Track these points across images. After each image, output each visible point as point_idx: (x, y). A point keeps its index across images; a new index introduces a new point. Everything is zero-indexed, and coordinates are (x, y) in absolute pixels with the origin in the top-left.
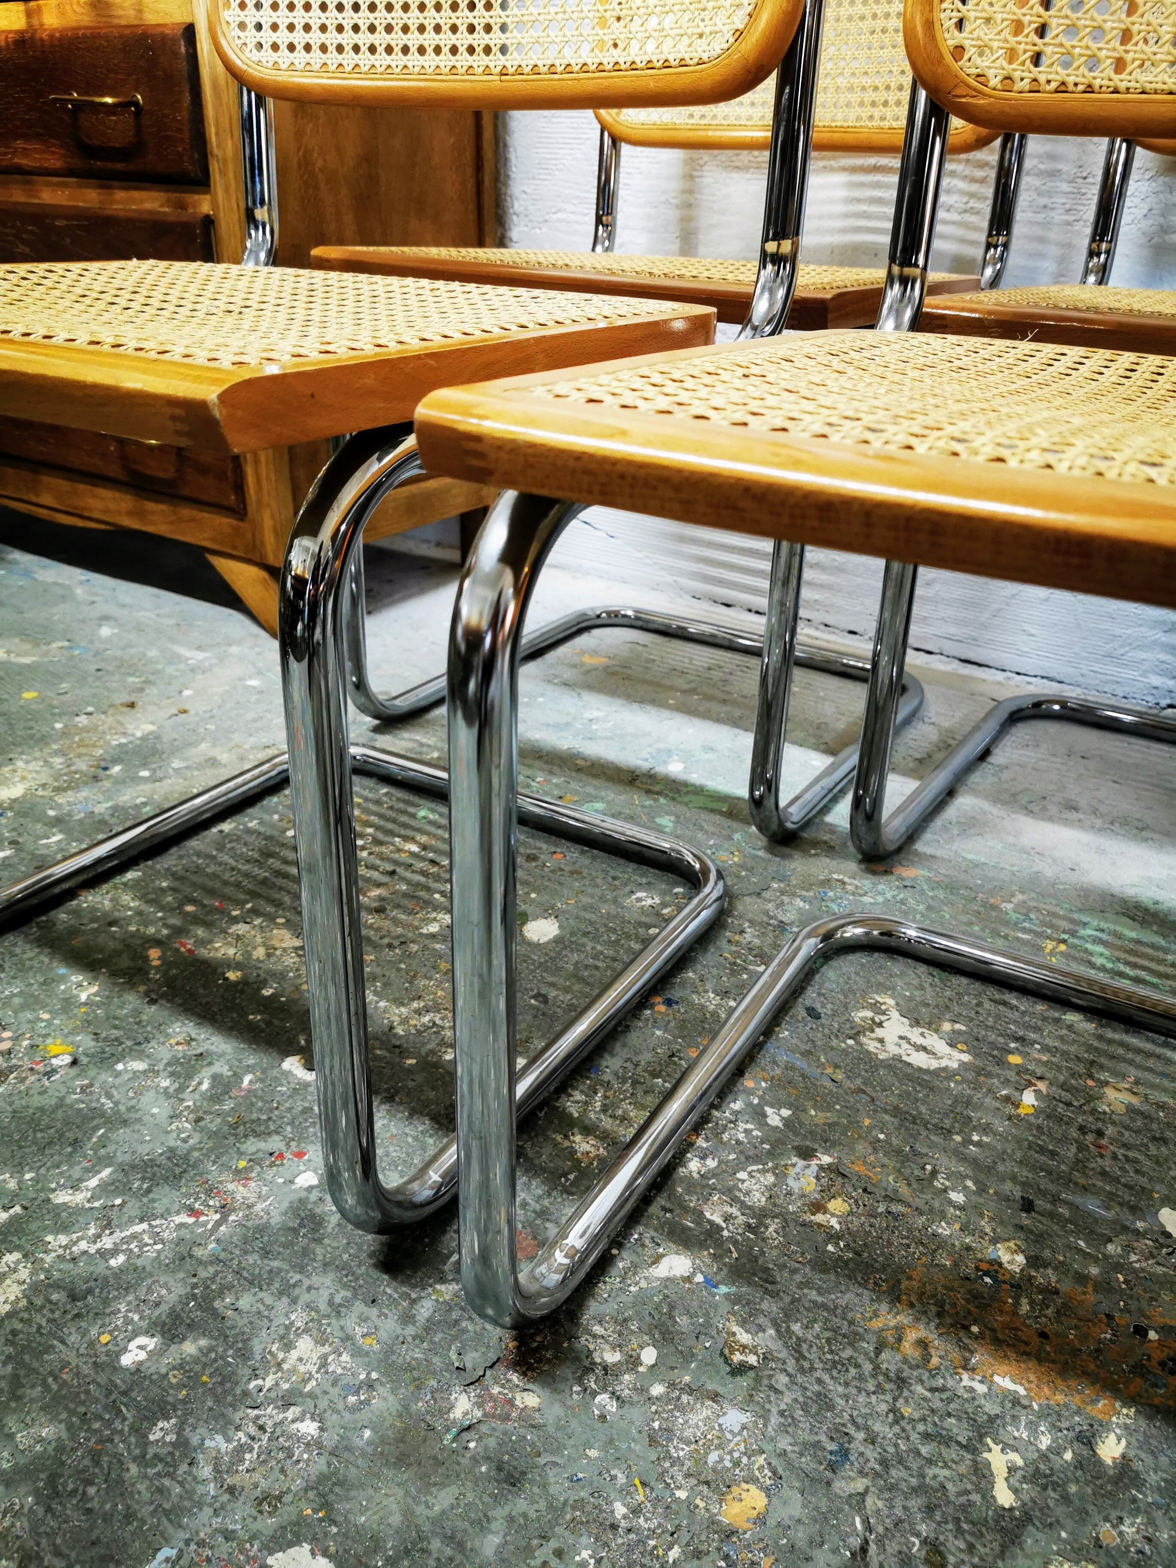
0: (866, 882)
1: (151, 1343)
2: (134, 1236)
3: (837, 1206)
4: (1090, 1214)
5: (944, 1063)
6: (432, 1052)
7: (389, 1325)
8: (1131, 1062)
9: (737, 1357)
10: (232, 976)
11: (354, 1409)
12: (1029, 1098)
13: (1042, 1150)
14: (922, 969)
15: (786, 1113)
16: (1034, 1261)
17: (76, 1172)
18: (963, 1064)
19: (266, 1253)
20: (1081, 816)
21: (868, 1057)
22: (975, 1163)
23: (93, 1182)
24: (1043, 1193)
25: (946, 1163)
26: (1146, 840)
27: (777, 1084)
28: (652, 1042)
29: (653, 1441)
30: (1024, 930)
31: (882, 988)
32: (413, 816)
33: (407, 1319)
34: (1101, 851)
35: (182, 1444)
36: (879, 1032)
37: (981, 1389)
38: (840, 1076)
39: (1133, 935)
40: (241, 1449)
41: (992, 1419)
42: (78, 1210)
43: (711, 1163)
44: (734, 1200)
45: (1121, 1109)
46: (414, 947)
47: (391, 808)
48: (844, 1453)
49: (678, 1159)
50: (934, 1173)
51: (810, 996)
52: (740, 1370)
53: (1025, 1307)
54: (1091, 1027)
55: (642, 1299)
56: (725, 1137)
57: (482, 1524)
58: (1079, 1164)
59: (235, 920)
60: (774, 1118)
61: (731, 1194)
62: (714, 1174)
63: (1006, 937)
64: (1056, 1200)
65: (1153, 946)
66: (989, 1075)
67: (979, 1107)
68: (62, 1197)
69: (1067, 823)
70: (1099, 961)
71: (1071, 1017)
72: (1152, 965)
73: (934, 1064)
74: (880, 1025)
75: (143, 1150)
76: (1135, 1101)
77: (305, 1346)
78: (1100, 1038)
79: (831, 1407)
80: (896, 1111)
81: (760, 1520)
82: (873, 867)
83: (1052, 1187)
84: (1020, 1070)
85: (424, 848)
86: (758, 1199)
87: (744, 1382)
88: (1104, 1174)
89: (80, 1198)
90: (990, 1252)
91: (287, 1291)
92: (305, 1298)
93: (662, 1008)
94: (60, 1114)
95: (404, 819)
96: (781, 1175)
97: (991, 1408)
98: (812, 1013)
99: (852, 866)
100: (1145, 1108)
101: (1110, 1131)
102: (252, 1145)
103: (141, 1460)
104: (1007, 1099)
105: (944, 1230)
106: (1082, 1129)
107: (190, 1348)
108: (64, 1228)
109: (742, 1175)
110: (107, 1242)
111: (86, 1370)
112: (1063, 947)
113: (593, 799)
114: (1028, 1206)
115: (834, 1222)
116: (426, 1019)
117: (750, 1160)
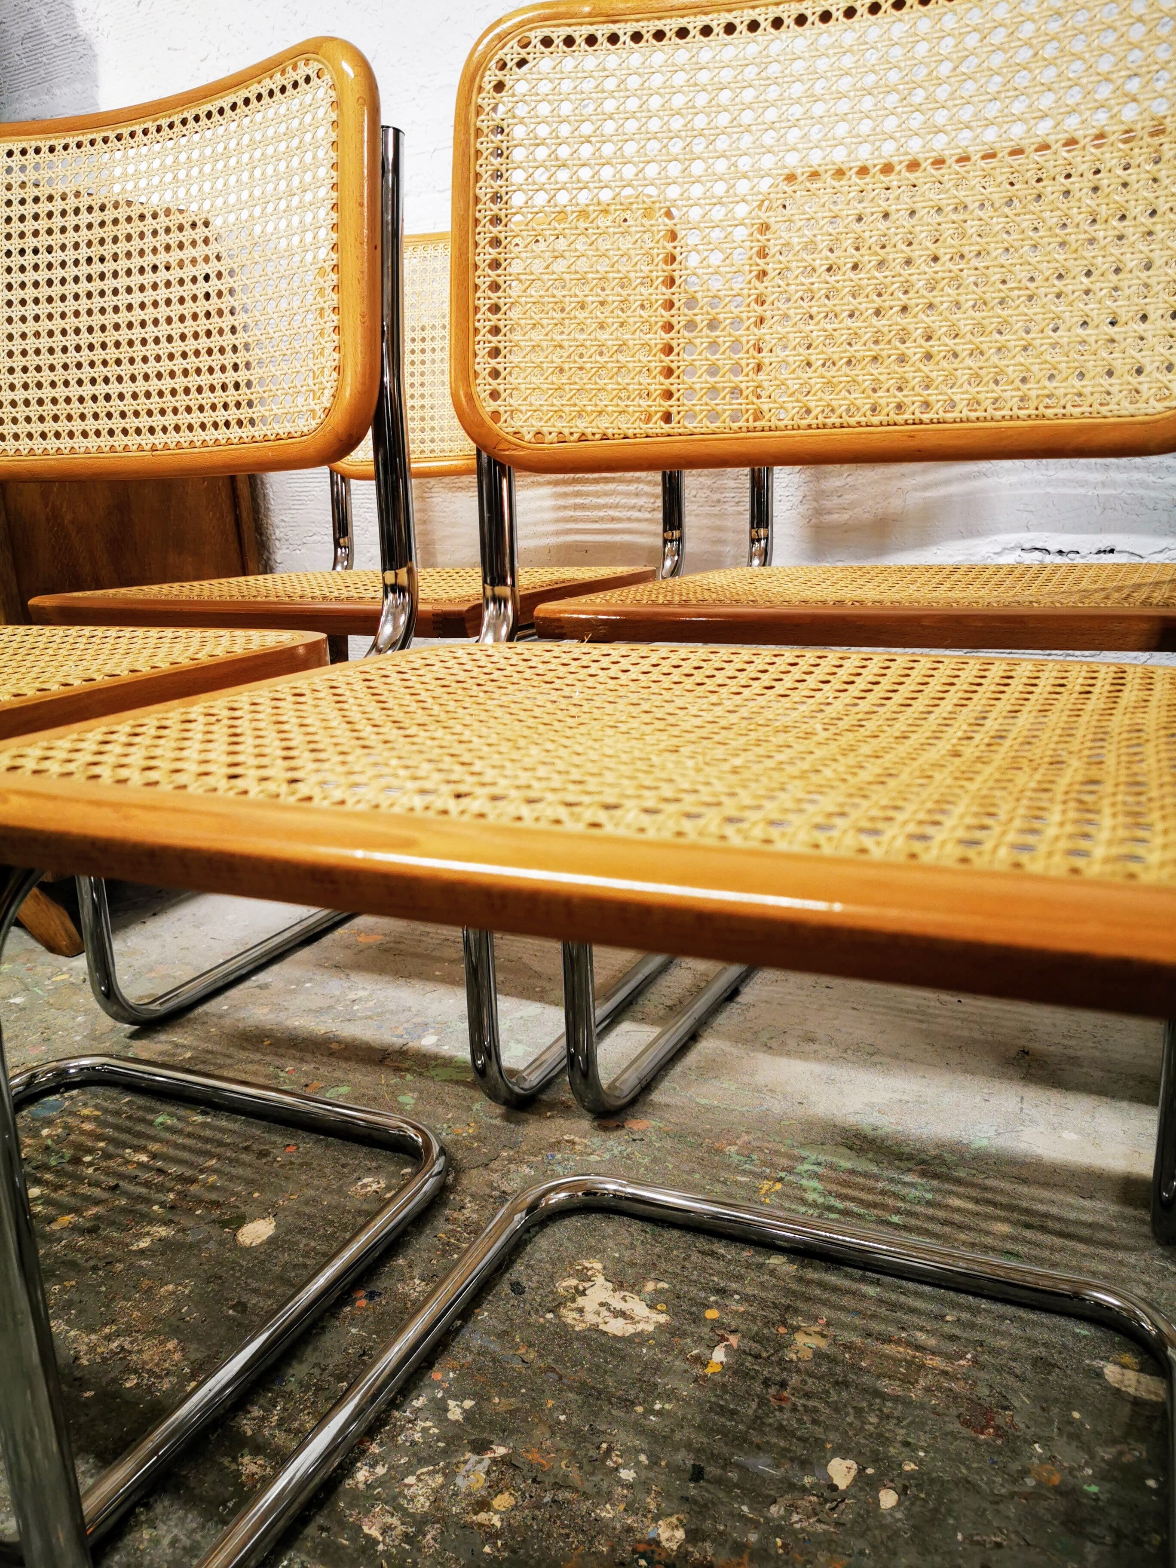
0: (596, 1140)
3: (503, 1501)
4: (758, 1475)
5: (640, 1327)
6: (114, 1381)
8: (825, 1303)
12: (719, 1355)
13: (722, 1411)
14: (636, 1225)
15: (468, 1404)
16: (694, 1536)
18: (659, 1326)
20: (816, 1047)
21: (564, 1333)
22: (652, 1435)
24: (713, 1457)
25: (623, 1438)
26: (875, 1064)
27: (466, 1372)
28: (344, 1342)
30: (744, 1172)
31: (592, 1251)
32: (150, 1123)
34: (831, 1081)
36: (581, 1301)
38: (532, 1355)
39: (848, 1165)
43: (380, 1470)
44: (398, 1508)
45: (808, 1355)
46: (119, 1267)
47: (129, 1118)
49: (346, 1469)
50: (609, 1450)
51: (519, 1271)
54: (792, 1269)
56: (401, 1439)
58: (757, 1422)
60: (455, 1413)
61: (395, 1504)
62: (381, 1482)
63: (724, 1183)
64: (727, 1464)
65: (865, 1175)
66: (684, 1335)
67: (669, 1371)
69: (803, 1056)
70: (811, 1197)
71: (776, 1261)
72: (863, 1196)
73: (630, 1329)
74: (583, 1293)
76: (823, 1344)
78: (800, 1280)
80: (583, 1389)
82: (605, 1123)
83: (725, 1450)
84: (716, 1325)
85: (154, 1156)
86: (422, 1505)
88: (781, 1429)
90: (650, 1532)
93: (363, 1303)
95: (141, 1128)
96: (450, 1475)
98: (517, 1288)
99: (585, 1124)
100: (832, 1351)
101: (794, 1380)
104: (697, 1359)
105: (607, 1513)
106: (766, 1383)
109: (411, 1480)
112: (778, 1186)
113: (339, 1082)
114: (697, 1474)
115: (496, 1521)
116: (114, 1345)
117: (422, 1461)
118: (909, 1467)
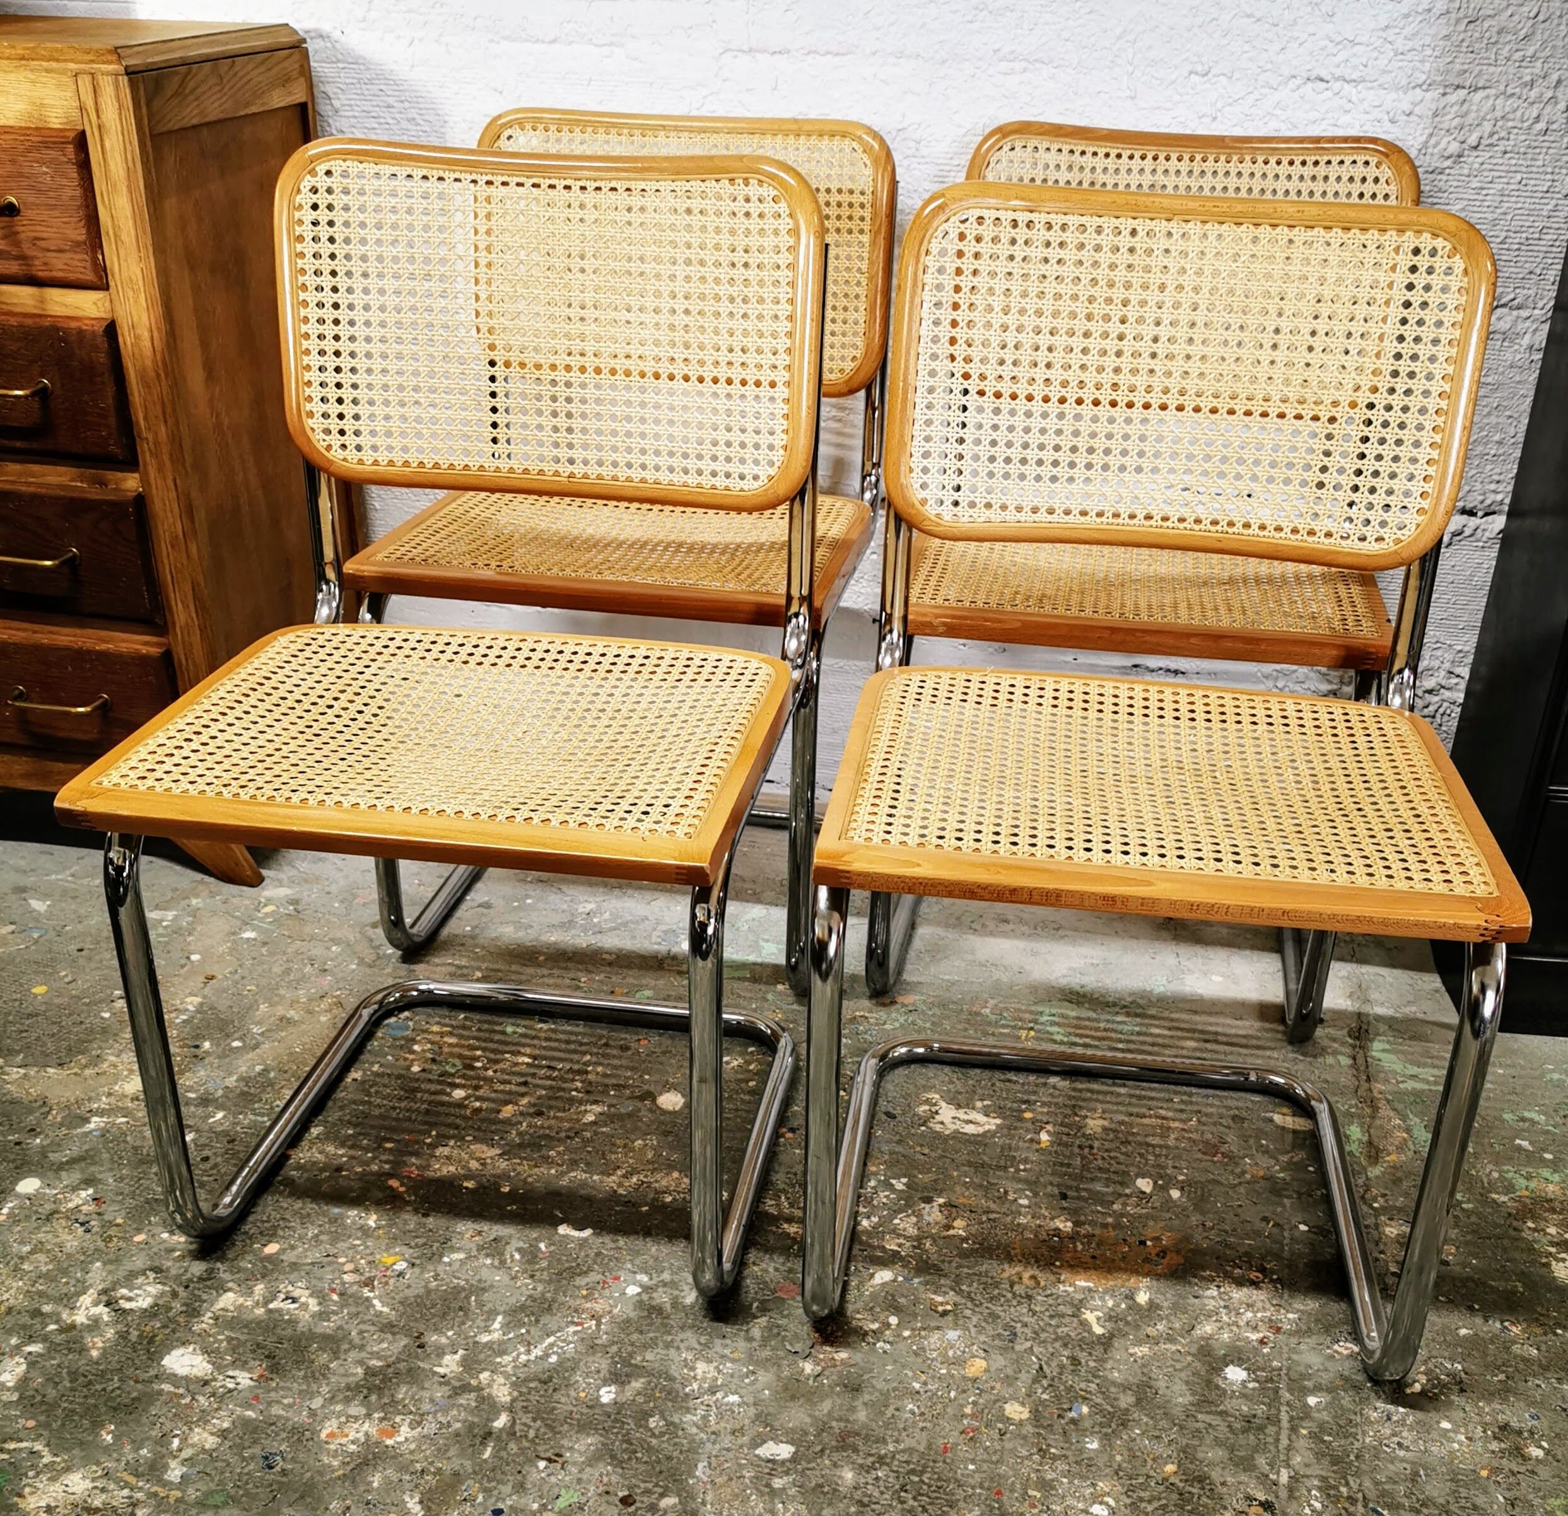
0: (882, 1014)
1: (613, 1388)
2: (552, 1345)
3: (958, 1223)
4: (1098, 1192)
5: (987, 1127)
6: (654, 1199)
7: (742, 1344)
8: (1097, 1100)
9: (940, 1309)
10: (470, 1184)
11: (753, 1383)
12: (1044, 1137)
13: (1062, 1165)
14: (947, 1069)
15: (904, 1180)
16: (1077, 1224)
17: (479, 1322)
18: (998, 1126)
19: (641, 1332)
20: (1011, 926)
21: (938, 1135)
22: (1026, 1181)
23: (497, 1325)
24: (1070, 1188)
25: (1011, 1186)
26: (1062, 937)
27: (890, 1165)
28: (798, 1158)
29: (916, 1354)
30: (1003, 1026)
31: (928, 1088)
32: (504, 1033)
33: (750, 1339)
34: (1035, 954)
35: (669, 1424)
36: (938, 1118)
37: (1071, 1289)
38: (926, 1151)
39: (1074, 1014)
40: (705, 1418)
41: (1081, 1301)
42: (501, 1343)
43: (875, 1219)
44: (899, 1236)
45: (1099, 1130)
46: (587, 1134)
47: (479, 1030)
48: (1015, 1334)
49: (857, 1223)
50: (1006, 1192)
51: (883, 1105)
52: (945, 1313)
53: (1080, 1247)
54: (1067, 1083)
55: (874, 1296)
56: (875, 1203)
57: (853, 1409)
58: (1084, 1167)
59: (432, 1146)
60: (900, 1184)
61: (895, 1232)
62: (879, 1224)
63: (993, 1034)
64: (1078, 1189)
65: (1089, 1019)
66: (1016, 1128)
67: (1017, 1149)
68: (485, 1338)
69: (1005, 935)
70: (1058, 1038)
71: (1053, 1080)
72: (1093, 1033)
73: (981, 1130)
74: (937, 1113)
75: (512, 1301)
76: (1106, 1123)
77: (701, 1367)
78: (1074, 1089)
79: (999, 1317)
80: (970, 1164)
81: (987, 1370)
82: (881, 1000)
83: (1074, 1184)
84: (1034, 1121)
85: (535, 1058)
86: (912, 1231)
87: (950, 1318)
88: (1100, 1169)
89: (496, 1336)
90: (1052, 1225)
91: (668, 1346)
92: (682, 1346)
93: (790, 1135)
94: (433, 1296)
95: (497, 1037)
96: (919, 1216)
97: (1080, 1296)
98: (888, 1114)
99: (866, 1003)
100: (1113, 1126)
101: (1096, 1144)
102: (580, 1281)
103: (653, 1435)
104: (1032, 1140)
105: (1023, 1220)
106: (1080, 1147)
107: (637, 1384)
108: (503, 1353)
109: (896, 1221)
110: (537, 1352)
111: (585, 1411)
112: (1032, 1033)
113: (640, 988)
114: (1064, 1197)
115: (961, 1232)
116: (634, 1180)
117: (897, 1212)
118: (1181, 1178)
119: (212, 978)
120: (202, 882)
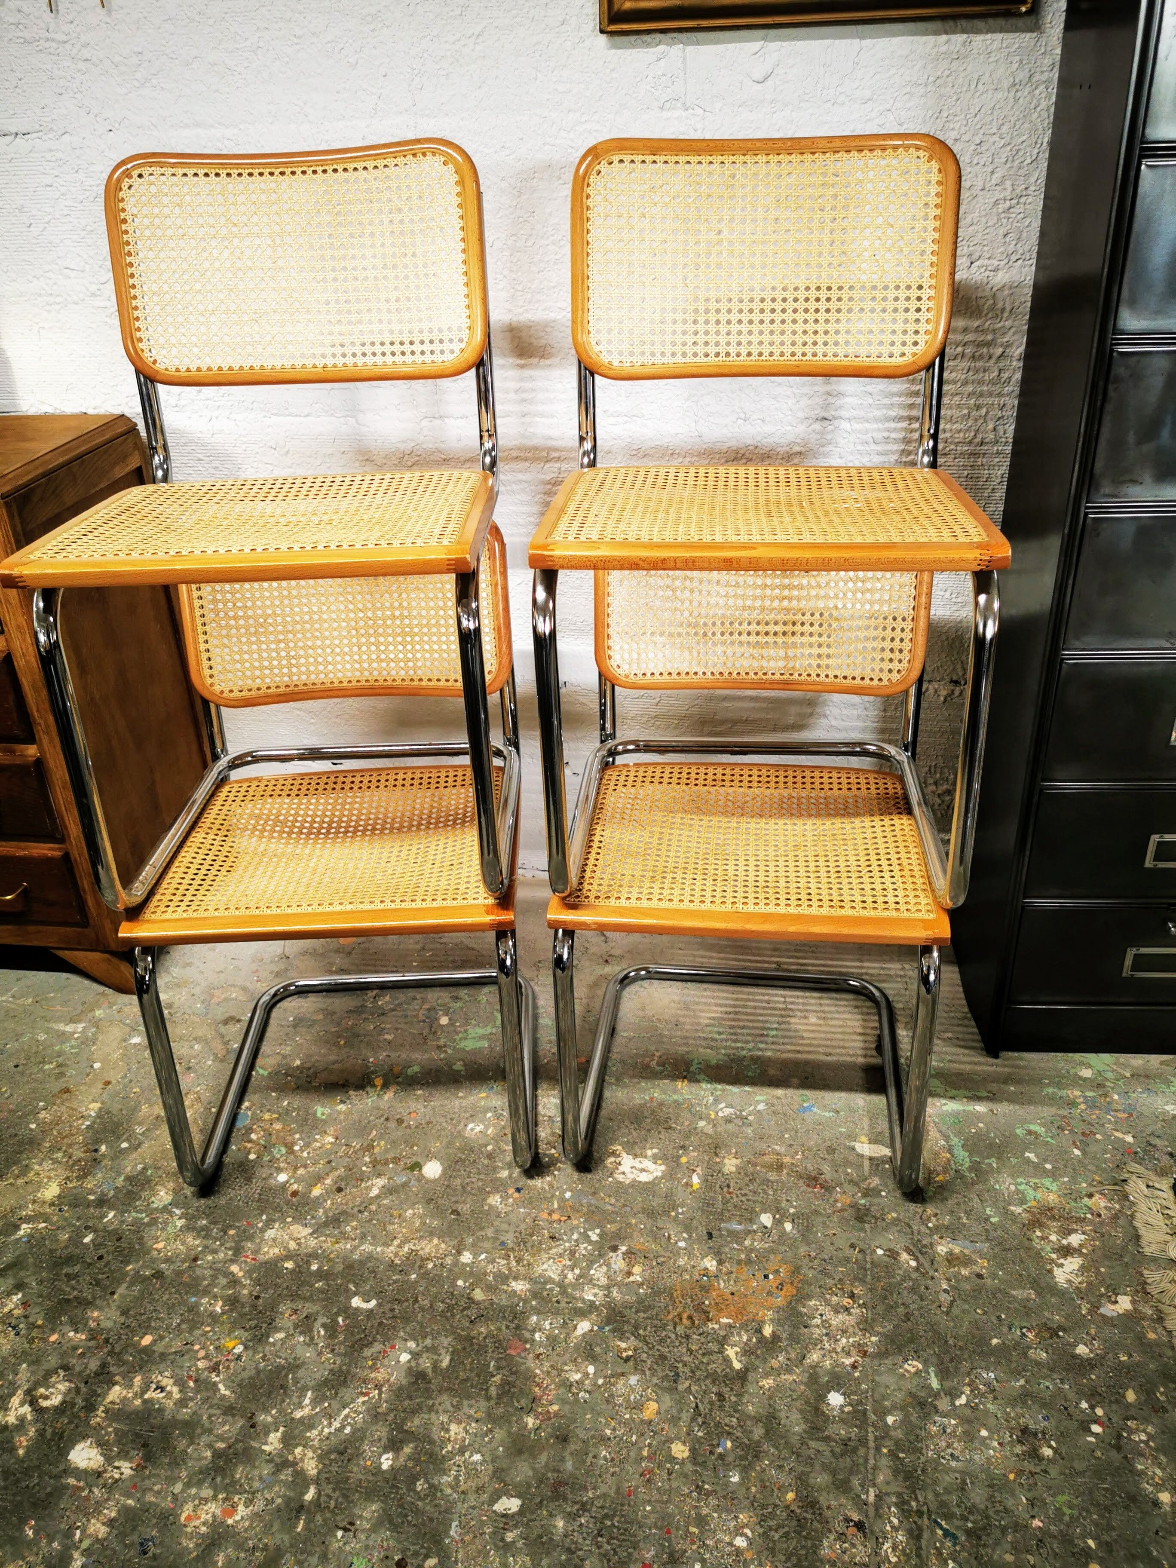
1: (390, 1455)
2: (347, 1416)
3: (637, 1269)
4: (734, 1230)
5: (655, 1175)
6: (420, 1267)
7: (483, 1404)
8: (732, 1141)
9: (624, 1355)
10: (289, 1265)
11: (490, 1442)
12: (695, 1180)
13: (708, 1205)
14: (626, 1121)
15: (598, 1231)
16: (720, 1262)
17: (295, 1400)
18: (663, 1172)
19: (411, 1398)
21: (621, 1186)
22: (683, 1223)
23: (307, 1401)
24: (713, 1227)
25: (673, 1230)
27: (587, 1217)
28: (522, 1218)
29: (608, 1402)
30: (665, 1077)
31: (613, 1141)
32: (314, 1116)
33: (488, 1398)
34: (687, 1006)
35: (431, 1486)
36: (621, 1169)
37: (716, 1326)
38: (613, 1201)
39: (714, 1061)
40: (456, 1478)
41: (724, 1337)
42: (310, 1417)
44: (594, 1285)
45: (733, 1169)
46: (373, 1207)
47: (297, 1115)
48: (677, 1374)
50: (669, 1236)
52: (627, 1359)
53: (722, 1285)
55: (577, 1347)
57: (563, 1460)
58: (724, 1206)
59: (262, 1230)
60: (594, 1237)
61: (591, 1282)
62: (580, 1276)
64: (720, 1229)
65: (725, 1065)
66: (676, 1173)
67: (677, 1193)
68: (298, 1414)
70: (704, 1084)
71: (701, 1124)
73: (651, 1177)
74: (620, 1164)
75: (318, 1376)
76: (738, 1162)
77: (454, 1427)
79: (666, 1358)
80: (644, 1211)
81: (658, 1413)
83: (717, 1223)
84: (688, 1165)
86: (604, 1281)
87: (631, 1363)
88: (735, 1207)
89: (307, 1411)
90: (702, 1266)
91: (430, 1409)
92: (440, 1409)
93: (516, 1196)
94: (262, 1376)
95: (310, 1120)
96: (608, 1265)
97: (723, 1333)
100: (743, 1165)
101: (732, 1183)
102: (367, 1352)
103: (420, 1499)
104: (687, 1184)
105: (682, 1262)
106: (721, 1187)
107: (407, 1450)
108: (311, 1427)
109: (592, 1272)
110: (336, 1424)
111: (371, 1478)
112: (686, 1081)
114: (710, 1237)
115: (639, 1279)
116: (406, 1249)
117: (592, 1263)
118: (792, 1211)
119: (108, 1083)
120: (103, 994)
